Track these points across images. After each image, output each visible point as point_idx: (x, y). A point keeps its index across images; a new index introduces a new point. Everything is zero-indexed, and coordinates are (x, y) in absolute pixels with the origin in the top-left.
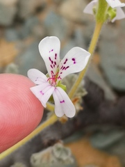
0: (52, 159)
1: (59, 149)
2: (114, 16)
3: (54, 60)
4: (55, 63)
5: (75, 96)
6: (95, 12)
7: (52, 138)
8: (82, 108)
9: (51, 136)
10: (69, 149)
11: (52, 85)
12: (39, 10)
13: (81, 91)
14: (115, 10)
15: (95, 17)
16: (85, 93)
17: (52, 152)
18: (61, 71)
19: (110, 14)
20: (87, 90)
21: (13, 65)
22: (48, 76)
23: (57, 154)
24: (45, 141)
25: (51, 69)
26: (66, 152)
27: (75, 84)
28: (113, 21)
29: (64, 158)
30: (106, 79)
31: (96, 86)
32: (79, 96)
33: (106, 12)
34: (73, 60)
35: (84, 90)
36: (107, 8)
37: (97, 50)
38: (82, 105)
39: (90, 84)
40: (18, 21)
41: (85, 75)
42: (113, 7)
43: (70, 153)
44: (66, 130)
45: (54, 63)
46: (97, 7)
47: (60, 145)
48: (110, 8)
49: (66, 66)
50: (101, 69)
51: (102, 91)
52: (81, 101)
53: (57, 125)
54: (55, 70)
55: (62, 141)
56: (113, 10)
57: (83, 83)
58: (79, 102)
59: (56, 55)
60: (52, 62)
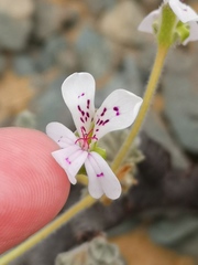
0: (89, 261)
1: (100, 247)
2: (186, 36)
3: (86, 110)
4: (88, 115)
5: (125, 162)
6: (156, 30)
7: (89, 229)
8: (136, 182)
9: (88, 225)
10: (116, 247)
11: (83, 148)
12: (68, 25)
13: (134, 155)
14: (188, 27)
15: (157, 37)
16: (141, 158)
17: (90, 251)
18: (96, 127)
19: (180, 34)
20: (145, 153)
21: (27, 114)
22: (77, 135)
23: (98, 255)
24: (79, 233)
25: (82, 124)
26: (112, 251)
27: (125, 144)
28: (185, 43)
29: (109, 259)
30: (173, 135)
31: (158, 146)
32: (132, 163)
33: (174, 30)
34: (116, 109)
35: (139, 153)
36: (175, 24)
37: (160, 89)
38: (136, 177)
39: (149, 144)
40: (34, 43)
41: (140, 129)
42: (184, 20)
43: (117, 253)
44: (111, 217)
45: (85, 115)
46: (159, 22)
47: (101, 240)
48: (180, 24)
49: (104, 119)
50: (165, 119)
51: (167, 155)
52: (135, 170)
53: (98, 207)
54: (87, 125)
55: (104, 234)
56: (184, 27)
57: (138, 141)
58: (131, 172)
59: (88, 102)
60: (83, 113)
